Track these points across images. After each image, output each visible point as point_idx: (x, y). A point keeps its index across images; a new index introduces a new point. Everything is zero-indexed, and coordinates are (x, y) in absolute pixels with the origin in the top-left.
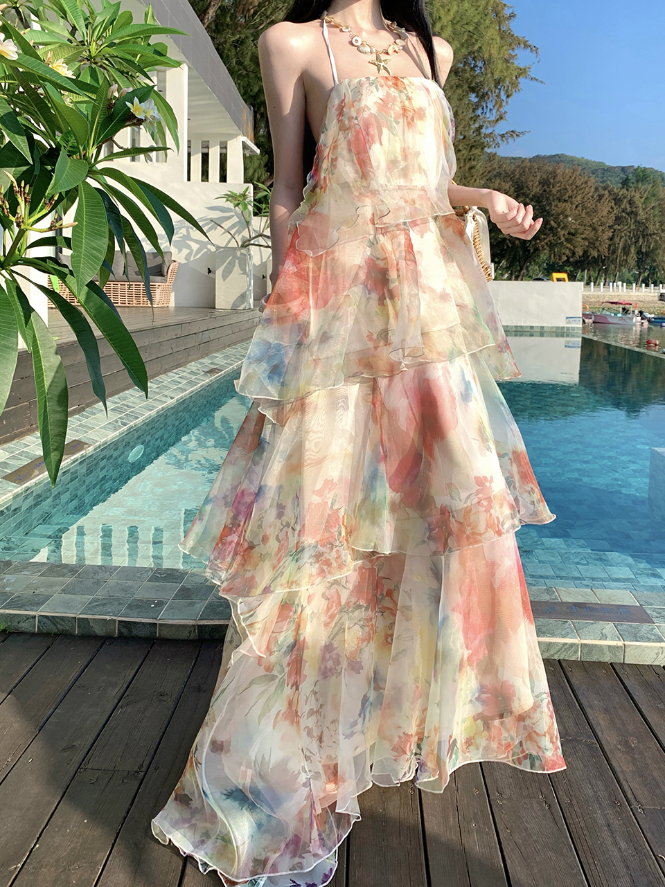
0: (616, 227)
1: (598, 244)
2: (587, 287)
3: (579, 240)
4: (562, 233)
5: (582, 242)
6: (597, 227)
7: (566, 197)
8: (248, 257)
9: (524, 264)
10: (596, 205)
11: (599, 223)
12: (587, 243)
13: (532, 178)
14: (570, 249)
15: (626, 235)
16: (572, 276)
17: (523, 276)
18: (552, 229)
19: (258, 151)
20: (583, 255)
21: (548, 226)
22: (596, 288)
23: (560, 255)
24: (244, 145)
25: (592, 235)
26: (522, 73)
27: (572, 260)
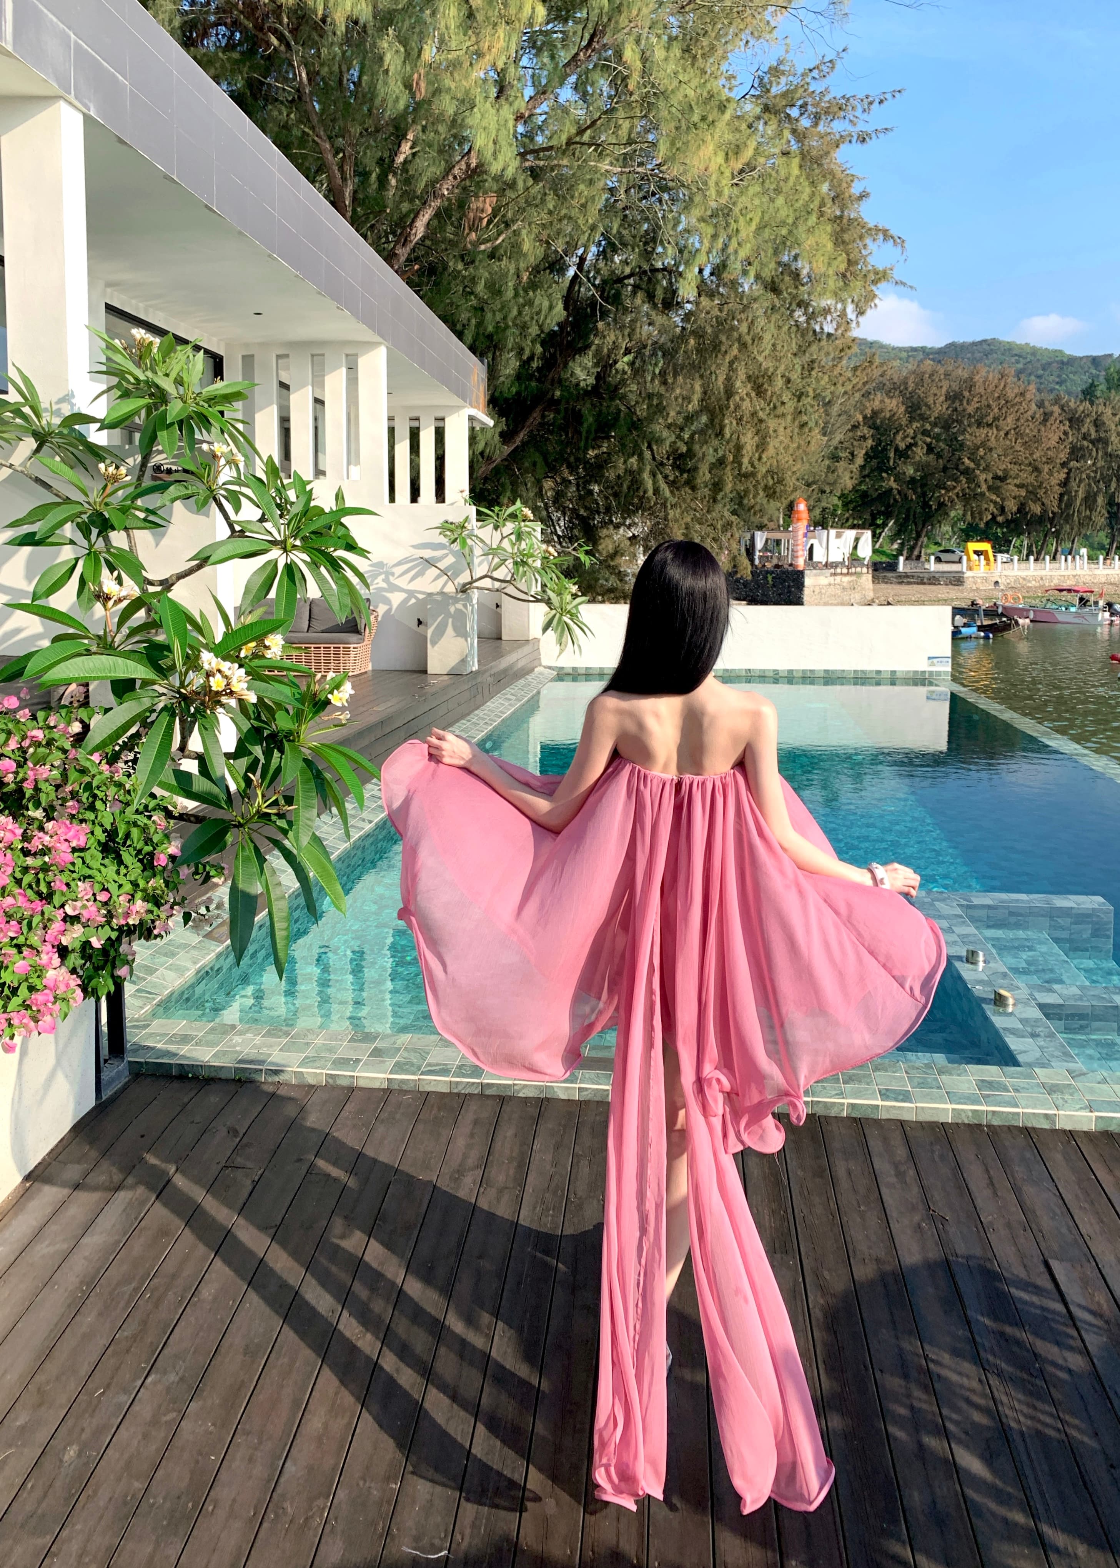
0: (1073, 464)
1: (1041, 492)
2: (1024, 565)
3: (1010, 488)
4: (983, 477)
5: (1016, 492)
6: (1040, 466)
7: (990, 419)
8: (470, 608)
9: (923, 526)
10: (1039, 431)
11: (1044, 459)
12: (1023, 493)
13: (934, 390)
14: (995, 503)
15: (1088, 477)
16: (1001, 545)
17: (921, 547)
18: (967, 472)
19: (491, 423)
20: (1019, 511)
21: (962, 467)
22: (1039, 565)
23: (980, 513)
24: (472, 419)
25: (1031, 479)
26: (880, 276)
27: (1000, 519)
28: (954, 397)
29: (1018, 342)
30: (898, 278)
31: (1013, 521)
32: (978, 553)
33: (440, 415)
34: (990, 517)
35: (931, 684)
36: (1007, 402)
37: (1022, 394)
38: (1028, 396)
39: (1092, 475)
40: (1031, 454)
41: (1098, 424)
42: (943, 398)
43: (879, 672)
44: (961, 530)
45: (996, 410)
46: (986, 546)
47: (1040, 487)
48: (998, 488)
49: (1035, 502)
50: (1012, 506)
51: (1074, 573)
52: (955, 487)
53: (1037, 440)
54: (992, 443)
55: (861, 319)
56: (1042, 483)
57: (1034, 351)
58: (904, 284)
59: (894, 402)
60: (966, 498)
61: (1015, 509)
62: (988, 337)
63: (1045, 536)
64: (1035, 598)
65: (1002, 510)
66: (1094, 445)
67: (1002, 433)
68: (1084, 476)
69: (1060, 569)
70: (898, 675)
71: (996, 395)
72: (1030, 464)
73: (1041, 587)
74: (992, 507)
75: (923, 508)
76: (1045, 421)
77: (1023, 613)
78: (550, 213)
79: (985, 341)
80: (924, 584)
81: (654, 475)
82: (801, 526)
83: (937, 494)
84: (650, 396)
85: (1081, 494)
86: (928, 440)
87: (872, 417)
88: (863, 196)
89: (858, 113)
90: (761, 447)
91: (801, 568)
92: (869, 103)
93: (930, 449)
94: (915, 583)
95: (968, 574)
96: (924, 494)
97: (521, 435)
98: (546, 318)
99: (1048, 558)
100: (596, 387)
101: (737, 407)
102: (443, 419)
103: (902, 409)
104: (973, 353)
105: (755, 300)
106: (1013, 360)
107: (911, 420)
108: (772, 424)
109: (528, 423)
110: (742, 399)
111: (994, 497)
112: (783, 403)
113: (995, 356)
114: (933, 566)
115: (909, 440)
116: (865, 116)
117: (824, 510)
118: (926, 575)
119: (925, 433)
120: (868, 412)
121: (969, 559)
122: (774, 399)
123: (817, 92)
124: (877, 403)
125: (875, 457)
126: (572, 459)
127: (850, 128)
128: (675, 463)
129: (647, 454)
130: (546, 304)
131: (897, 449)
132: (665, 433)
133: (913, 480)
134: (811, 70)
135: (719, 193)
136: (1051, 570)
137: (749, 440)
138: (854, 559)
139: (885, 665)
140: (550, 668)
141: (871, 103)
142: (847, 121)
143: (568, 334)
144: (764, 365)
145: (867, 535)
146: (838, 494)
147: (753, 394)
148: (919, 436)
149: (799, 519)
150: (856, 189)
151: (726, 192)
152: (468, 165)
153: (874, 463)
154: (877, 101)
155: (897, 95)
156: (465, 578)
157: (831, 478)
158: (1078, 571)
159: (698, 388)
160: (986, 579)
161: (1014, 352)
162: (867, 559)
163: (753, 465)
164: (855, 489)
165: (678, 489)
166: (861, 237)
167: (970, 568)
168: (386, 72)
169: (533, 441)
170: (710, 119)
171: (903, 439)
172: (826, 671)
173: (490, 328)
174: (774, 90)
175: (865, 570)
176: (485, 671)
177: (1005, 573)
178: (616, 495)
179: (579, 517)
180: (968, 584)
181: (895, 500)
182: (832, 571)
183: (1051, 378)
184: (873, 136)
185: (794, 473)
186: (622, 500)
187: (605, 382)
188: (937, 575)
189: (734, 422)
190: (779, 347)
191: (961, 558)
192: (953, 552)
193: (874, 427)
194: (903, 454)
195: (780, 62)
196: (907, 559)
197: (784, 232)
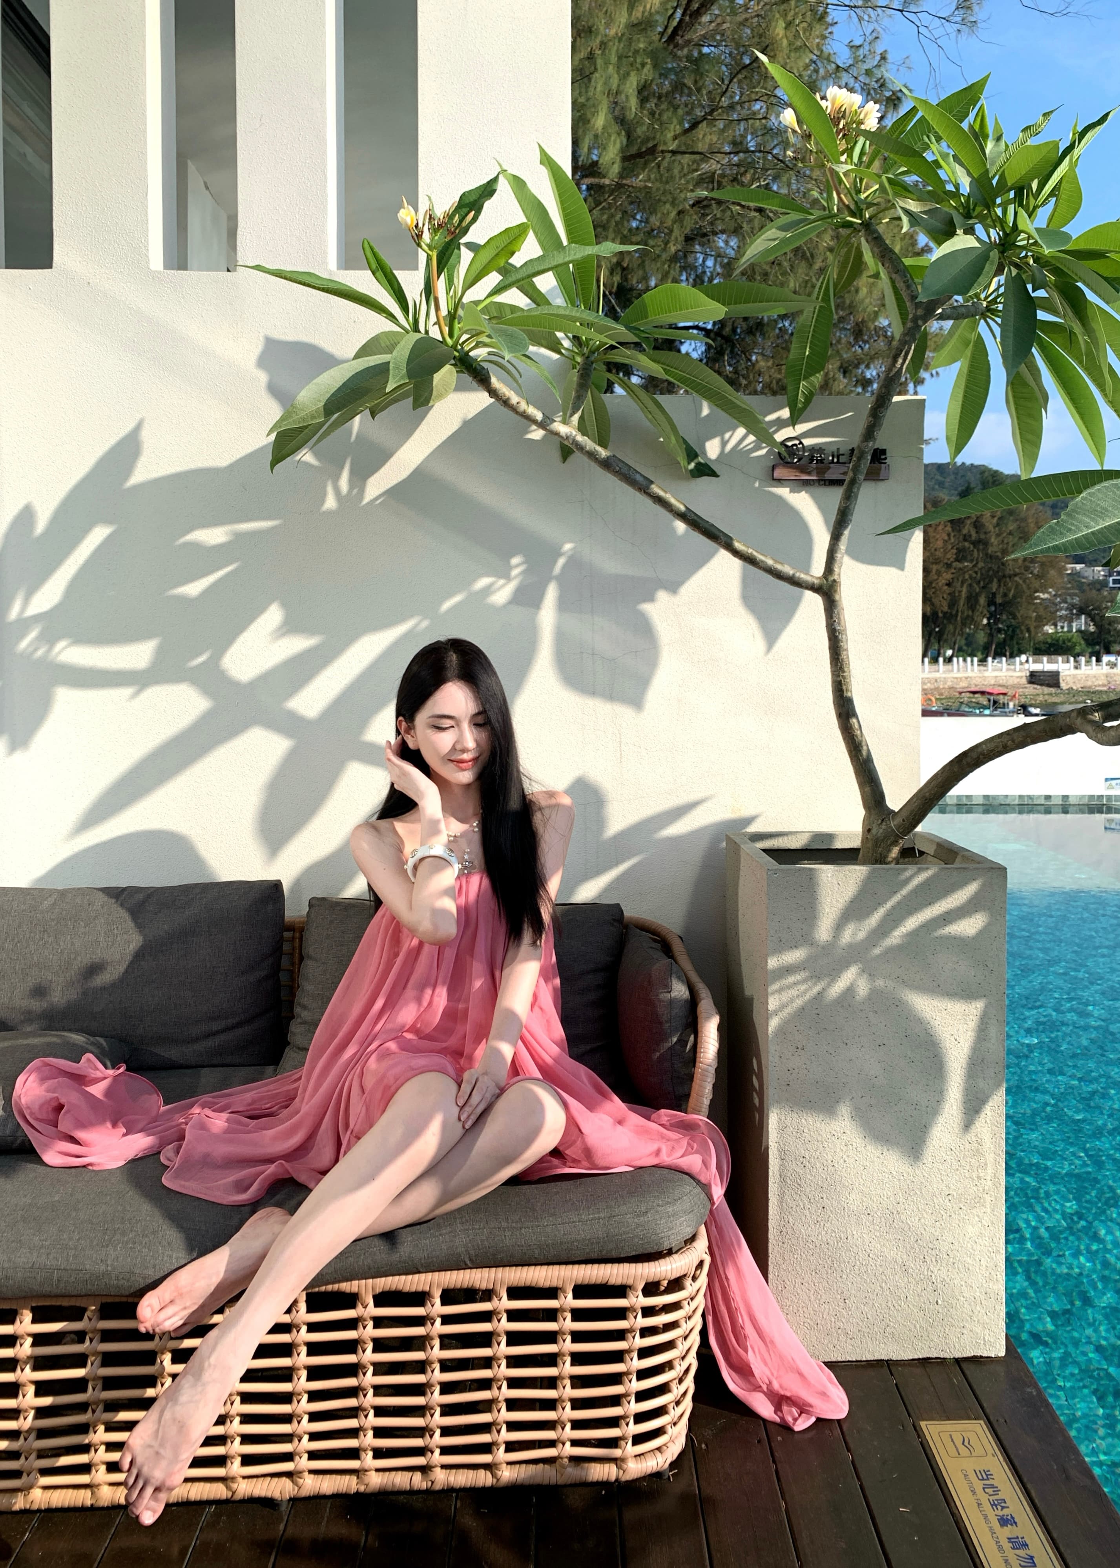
0: (957, 564)
15: (971, 577)
35: (1109, 811)
39: (974, 575)
41: (978, 525)
51: (966, 675)
63: (930, 636)
66: (975, 547)
68: (967, 577)
69: (952, 671)
70: (1072, 801)
85: (964, 594)
136: (944, 672)
158: (970, 674)
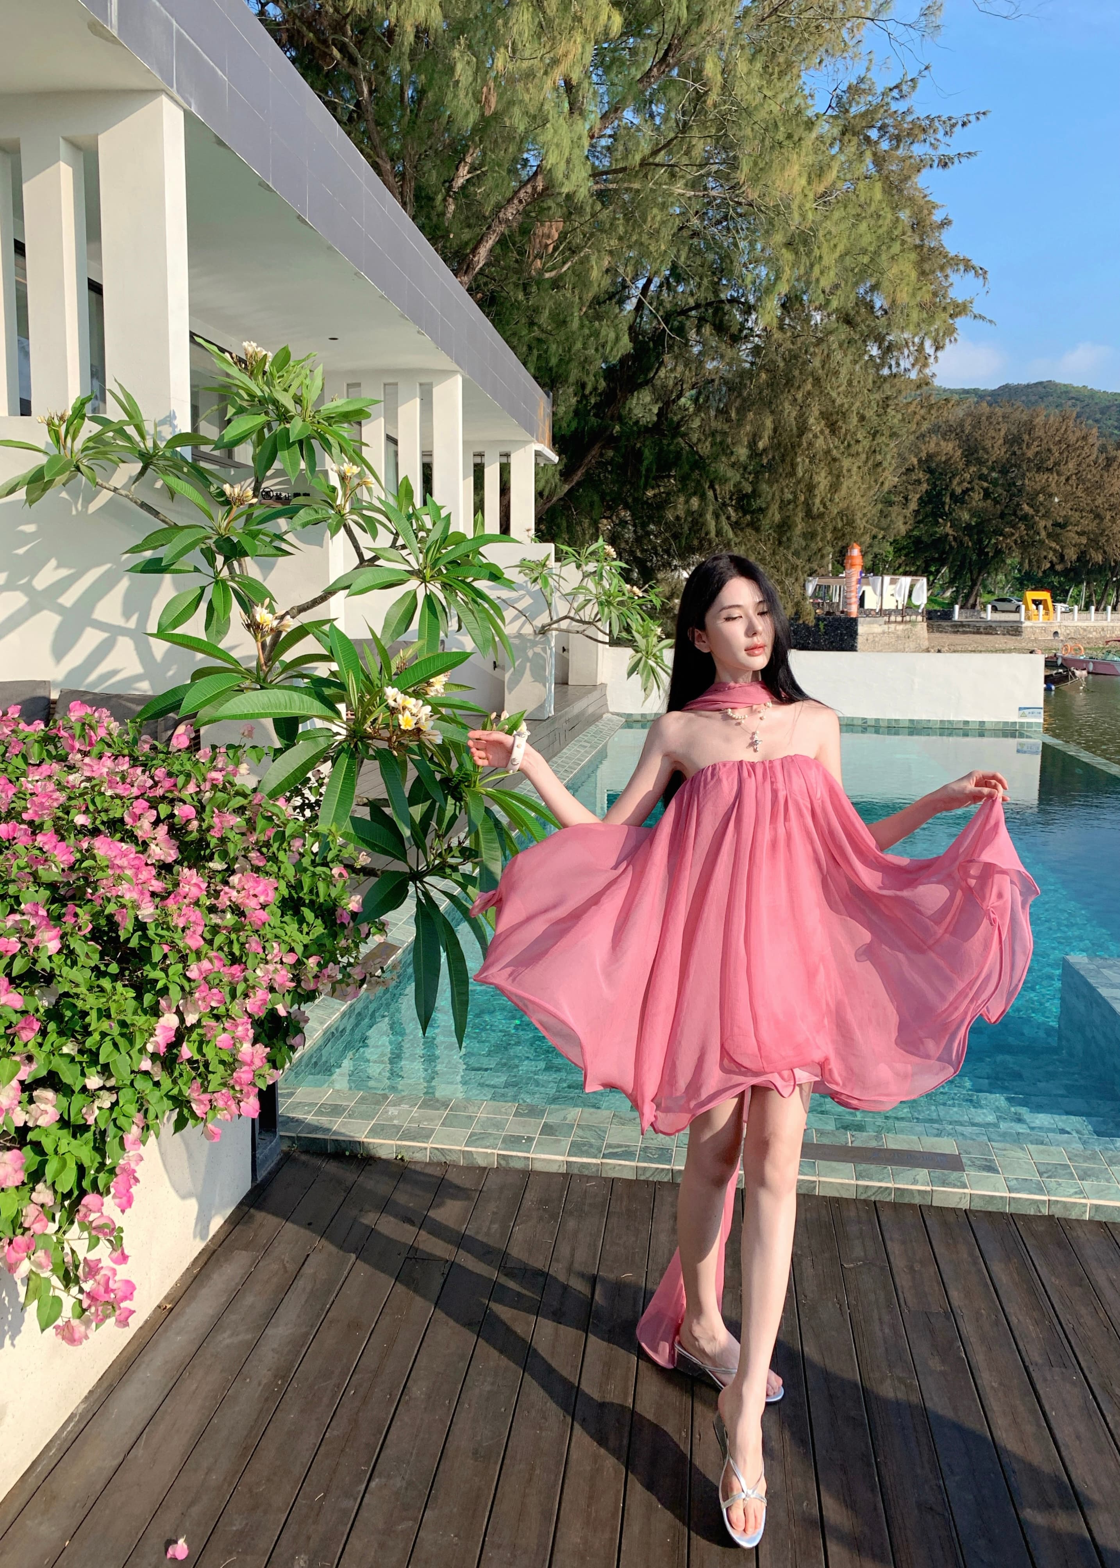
1: (1103, 540)
2: (1084, 615)
3: (1071, 535)
4: (1042, 524)
5: (1076, 539)
6: (1102, 512)
7: (1050, 464)
8: (549, 651)
9: (979, 575)
10: (1102, 476)
11: (1106, 506)
12: (1084, 540)
13: (992, 433)
14: (1055, 551)
16: (1060, 595)
17: (977, 595)
18: (1025, 518)
19: (556, 459)
20: (1079, 559)
21: (1019, 513)
22: (1100, 615)
23: (1038, 561)
24: (538, 454)
25: (1093, 526)
26: (960, 309)
27: (1059, 568)
28: (1013, 441)
29: (1075, 385)
30: (976, 312)
31: (1072, 569)
32: (1037, 603)
33: (505, 450)
34: (1048, 565)
35: (1021, 736)
36: (1068, 446)
37: (1084, 438)
38: (1091, 440)
40: (1093, 501)
42: (1001, 441)
43: (966, 723)
44: (1015, 578)
45: (1057, 454)
46: (1045, 595)
47: (1101, 534)
48: (1058, 535)
49: (1096, 550)
50: (1072, 554)
52: (1013, 534)
53: (1099, 486)
54: (1053, 488)
55: (939, 354)
56: (1104, 530)
57: (1093, 394)
58: (983, 318)
59: (951, 445)
60: (1024, 546)
61: (1074, 557)
62: (1044, 380)
63: (1106, 586)
64: (1096, 650)
65: (1062, 557)
67: (1063, 479)
70: (987, 726)
71: (1057, 439)
72: (1091, 511)
73: (1102, 637)
74: (1051, 555)
75: (979, 555)
76: (1108, 466)
77: (1081, 665)
78: (620, 239)
79: (1041, 383)
80: (981, 633)
81: (717, 516)
82: (855, 572)
83: (993, 541)
84: (713, 434)
86: (985, 485)
87: (927, 461)
88: (945, 223)
89: (940, 135)
90: (835, 487)
91: (854, 616)
92: (951, 125)
93: (987, 494)
94: (970, 632)
95: (1027, 624)
96: (980, 541)
97: (579, 473)
98: (612, 349)
99: (1109, 608)
100: (657, 426)
101: (810, 444)
102: (508, 455)
103: (959, 453)
104: (1027, 396)
105: (831, 333)
106: (1070, 403)
107: (968, 464)
108: (846, 463)
109: (586, 461)
110: (815, 436)
111: (1053, 545)
112: (858, 441)
113: (1051, 398)
114: (989, 615)
115: (966, 485)
116: (947, 139)
117: (876, 556)
118: (983, 625)
119: (982, 477)
120: (923, 455)
121: (1027, 609)
122: (849, 437)
123: (900, 112)
124: (932, 445)
125: (930, 502)
126: (630, 500)
127: (931, 152)
128: (738, 502)
129: (710, 494)
130: (612, 335)
131: (953, 495)
132: (730, 473)
133: (968, 527)
134: (891, 90)
135: (804, 217)
136: (1112, 620)
137: (822, 480)
138: (910, 608)
139: (973, 716)
140: (618, 714)
141: (953, 126)
142: (928, 144)
143: (629, 367)
144: (838, 402)
145: (924, 580)
146: (891, 540)
147: (827, 431)
148: (976, 481)
149: (852, 565)
150: (937, 216)
151: (810, 216)
152: (534, 188)
153: (929, 508)
154: (960, 123)
155: (981, 117)
156: (543, 619)
157: (884, 523)
159: (769, 423)
160: (1045, 630)
161: (1072, 395)
162: (922, 607)
163: (825, 506)
164: (908, 536)
165: (742, 530)
166: (942, 268)
167: (1028, 618)
168: (458, 82)
169: (589, 481)
170: (796, 138)
171: (959, 484)
172: (911, 721)
173: (554, 361)
174: (854, 110)
175: (920, 618)
176: (561, 717)
177: (1066, 623)
178: (676, 536)
179: (636, 558)
180: (1026, 634)
181: (950, 546)
182: (886, 618)
183: (1109, 423)
184: (956, 160)
185: (865, 515)
186: (684, 542)
187: (666, 419)
188: (994, 625)
189: (807, 461)
190: (855, 383)
191: (1019, 607)
192: (1010, 601)
193: (931, 471)
194: (959, 499)
195: (862, 80)
196: (961, 608)
197: (866, 260)
